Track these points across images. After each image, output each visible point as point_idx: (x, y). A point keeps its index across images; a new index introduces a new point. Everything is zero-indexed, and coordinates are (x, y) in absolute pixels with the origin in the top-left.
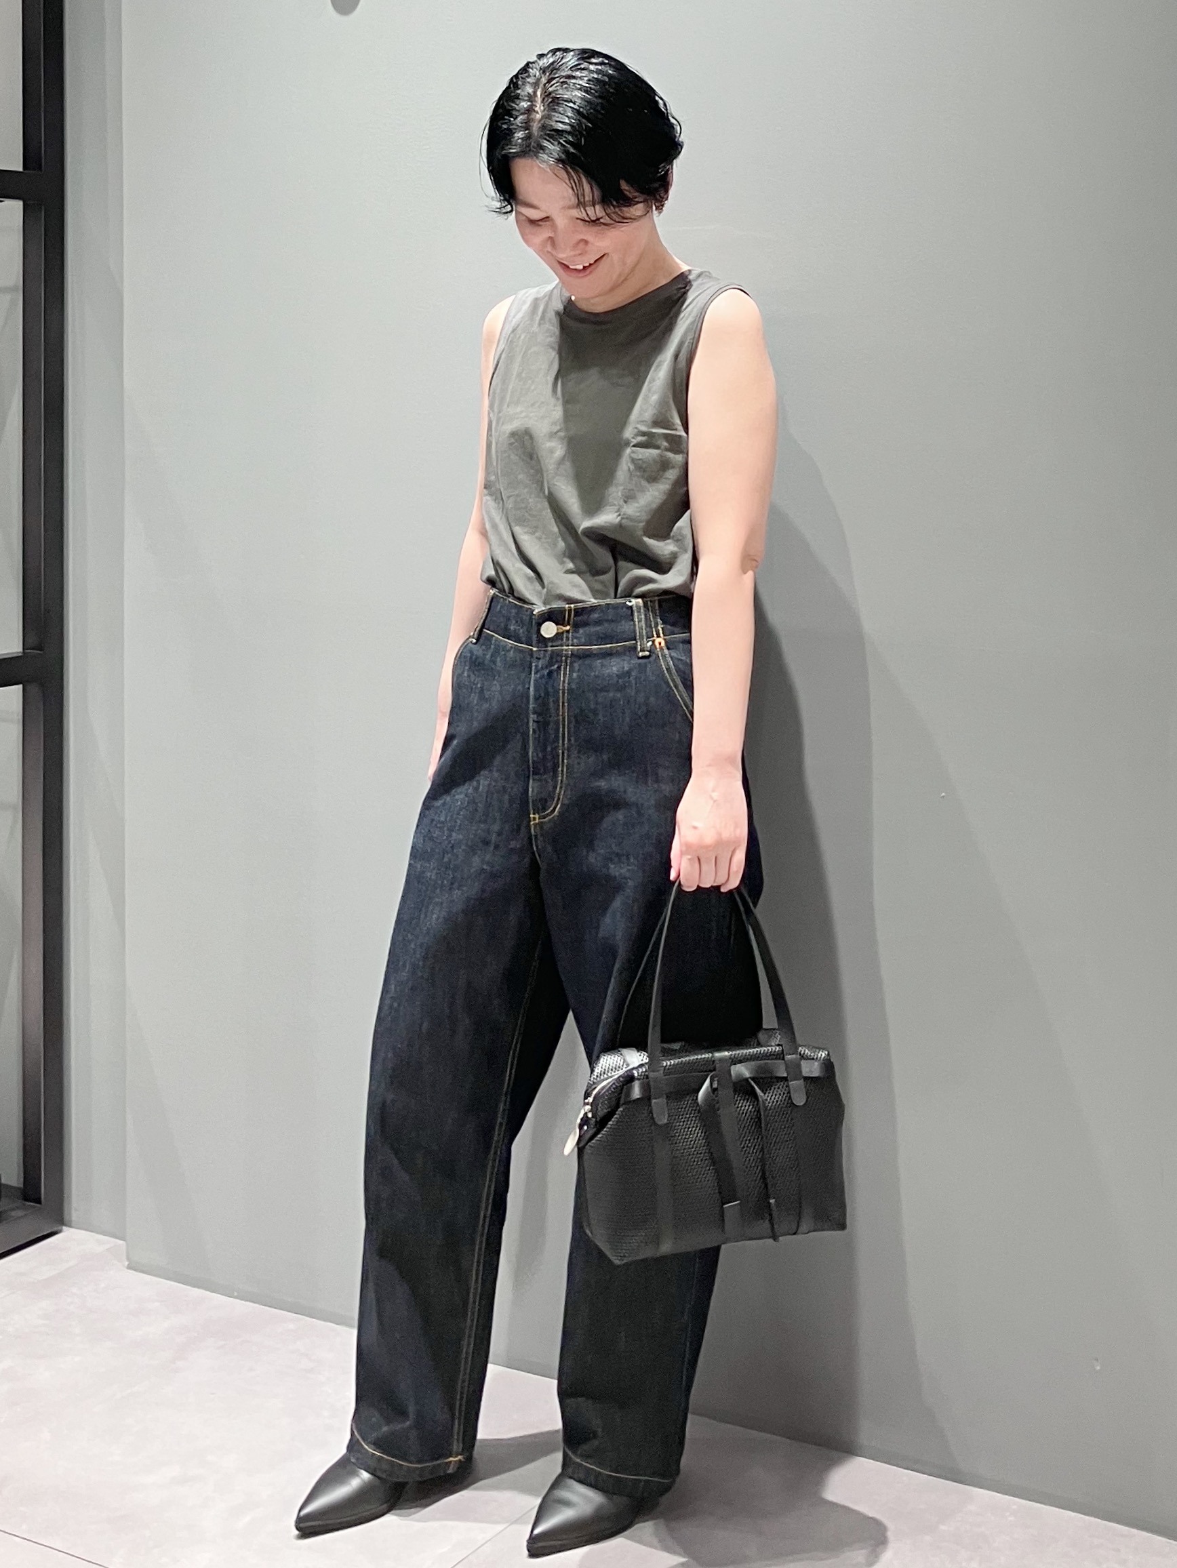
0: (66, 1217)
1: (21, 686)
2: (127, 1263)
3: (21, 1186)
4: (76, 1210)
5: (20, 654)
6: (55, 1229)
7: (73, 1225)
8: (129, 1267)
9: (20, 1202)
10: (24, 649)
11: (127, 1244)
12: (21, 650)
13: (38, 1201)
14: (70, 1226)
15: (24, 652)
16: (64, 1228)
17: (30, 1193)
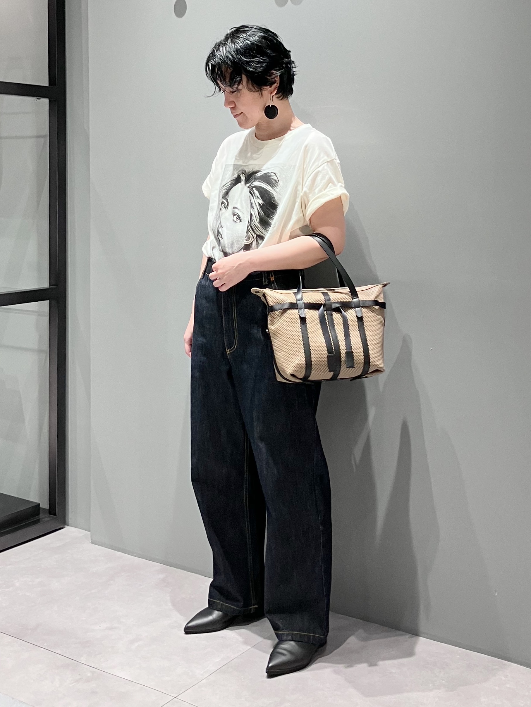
0: (67, 521)
1: (49, 301)
2: (91, 541)
3: (48, 508)
4: (71, 519)
5: (48, 288)
6: (61, 527)
7: (70, 525)
8: (92, 543)
9: (48, 515)
10: (50, 286)
11: (91, 533)
12: (49, 286)
13: (55, 514)
14: (68, 525)
15: (50, 287)
16: (66, 526)
17: (52, 511)
